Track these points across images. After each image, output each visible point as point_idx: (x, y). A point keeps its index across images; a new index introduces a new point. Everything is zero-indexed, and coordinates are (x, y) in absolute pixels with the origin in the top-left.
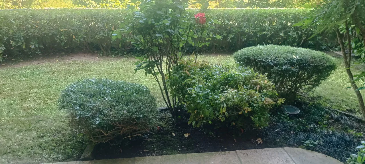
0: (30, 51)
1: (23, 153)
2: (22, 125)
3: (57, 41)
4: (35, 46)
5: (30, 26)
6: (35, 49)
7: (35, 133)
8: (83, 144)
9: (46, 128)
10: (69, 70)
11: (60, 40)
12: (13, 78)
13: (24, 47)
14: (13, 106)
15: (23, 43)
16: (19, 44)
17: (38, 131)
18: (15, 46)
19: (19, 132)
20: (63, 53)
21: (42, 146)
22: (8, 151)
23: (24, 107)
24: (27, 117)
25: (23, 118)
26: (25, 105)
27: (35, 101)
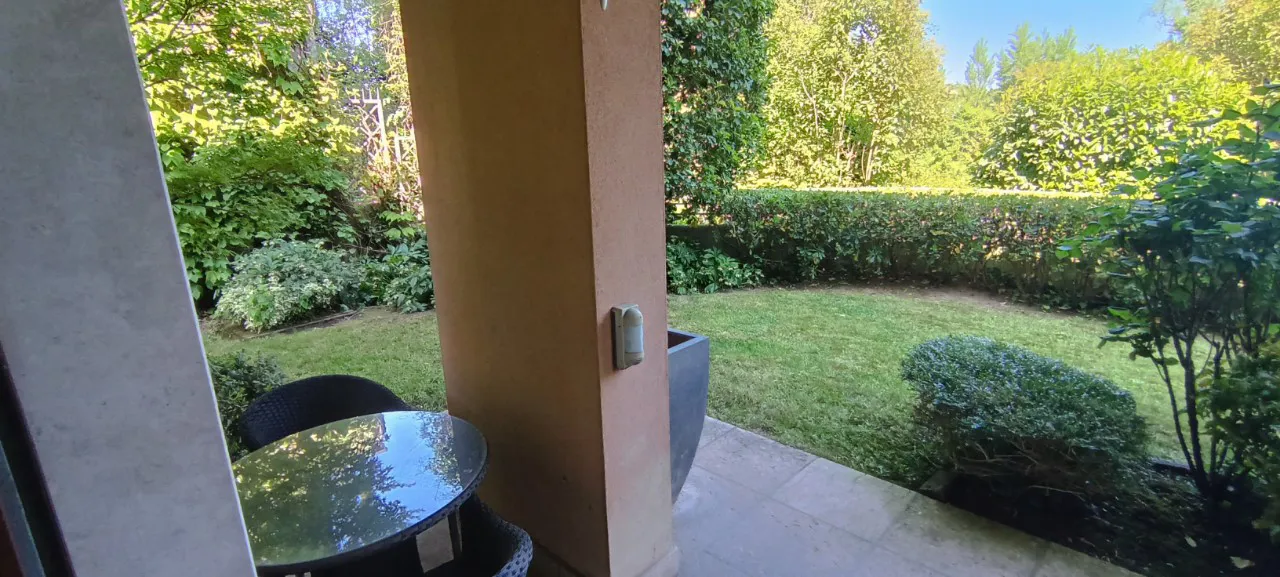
0: (864, 269)
1: (819, 437)
2: (827, 392)
3: (920, 254)
4: (876, 260)
5: (877, 220)
6: (874, 266)
7: (845, 410)
8: (930, 465)
9: (866, 411)
10: (931, 316)
11: (927, 254)
12: (826, 311)
13: (856, 259)
14: (820, 356)
15: (855, 251)
16: (849, 252)
17: (850, 412)
18: (841, 255)
19: (821, 401)
20: (926, 282)
21: (853, 438)
22: (798, 426)
23: (834, 363)
24: (838, 381)
25: (830, 381)
26: (839, 360)
27: (855, 358)
